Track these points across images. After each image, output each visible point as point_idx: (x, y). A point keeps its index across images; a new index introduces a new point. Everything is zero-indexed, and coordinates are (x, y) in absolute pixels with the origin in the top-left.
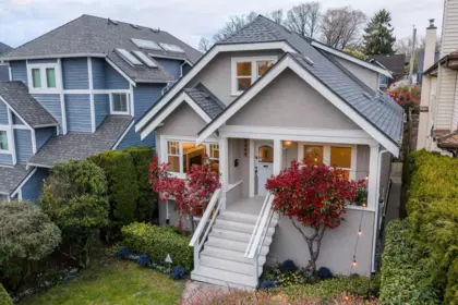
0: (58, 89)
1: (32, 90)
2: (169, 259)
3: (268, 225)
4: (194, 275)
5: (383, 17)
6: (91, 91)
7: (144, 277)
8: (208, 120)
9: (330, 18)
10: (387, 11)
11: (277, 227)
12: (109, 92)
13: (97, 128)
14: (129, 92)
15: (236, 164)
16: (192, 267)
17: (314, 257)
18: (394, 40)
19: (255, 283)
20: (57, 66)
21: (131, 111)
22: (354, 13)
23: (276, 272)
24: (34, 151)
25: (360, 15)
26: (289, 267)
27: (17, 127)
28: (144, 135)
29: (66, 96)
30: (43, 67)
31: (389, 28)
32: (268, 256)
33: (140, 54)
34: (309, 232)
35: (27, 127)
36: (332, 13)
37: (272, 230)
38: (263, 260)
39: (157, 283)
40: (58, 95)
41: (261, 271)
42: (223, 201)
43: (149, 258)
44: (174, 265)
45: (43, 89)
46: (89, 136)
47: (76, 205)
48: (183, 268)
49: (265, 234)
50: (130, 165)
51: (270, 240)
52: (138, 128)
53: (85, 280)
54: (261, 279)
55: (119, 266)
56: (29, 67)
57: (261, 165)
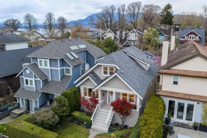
0: (48, 67)
1: (39, 67)
2: (85, 123)
3: (112, 114)
4: (92, 127)
5: (169, 7)
6: (59, 69)
7: (79, 128)
8: (96, 85)
9: (145, 9)
10: (170, 4)
11: (114, 114)
12: (64, 68)
13: (61, 79)
14: (71, 68)
15: (103, 95)
16: (91, 125)
17: (123, 122)
18: (173, 17)
19: (108, 130)
20: (48, 61)
21: (71, 74)
22: (155, 6)
23: (113, 126)
24: (42, 86)
25: (158, 7)
26: (117, 125)
27: (36, 79)
28: (77, 86)
29: (51, 69)
30: (43, 60)
31: (171, 12)
32: (111, 122)
33: (73, 53)
34: (122, 116)
35: (39, 79)
36: (146, 6)
37: (113, 115)
38: (110, 123)
39: (83, 129)
40: (48, 69)
41: (109, 126)
42: (100, 106)
43: (80, 122)
44: (87, 124)
45: (43, 67)
46: (58, 82)
47: (62, 110)
48: (89, 125)
49: (111, 116)
50: (73, 95)
51: (112, 118)
52: (75, 83)
53: (63, 128)
54: (109, 128)
55: (71, 124)
56: (39, 60)
57: (110, 95)
